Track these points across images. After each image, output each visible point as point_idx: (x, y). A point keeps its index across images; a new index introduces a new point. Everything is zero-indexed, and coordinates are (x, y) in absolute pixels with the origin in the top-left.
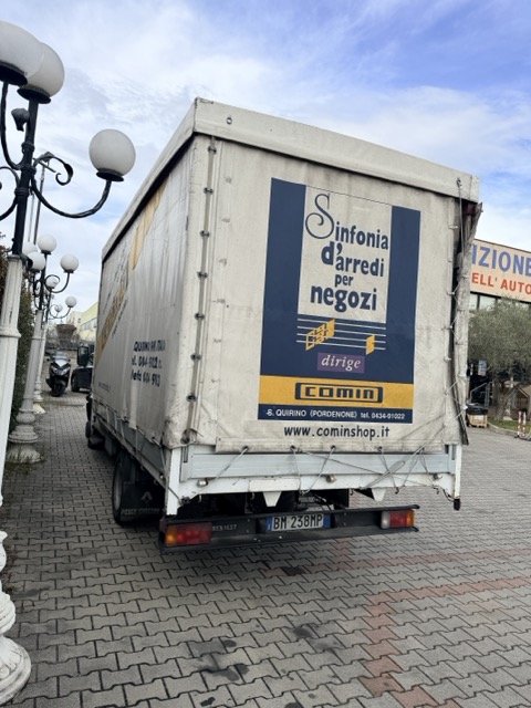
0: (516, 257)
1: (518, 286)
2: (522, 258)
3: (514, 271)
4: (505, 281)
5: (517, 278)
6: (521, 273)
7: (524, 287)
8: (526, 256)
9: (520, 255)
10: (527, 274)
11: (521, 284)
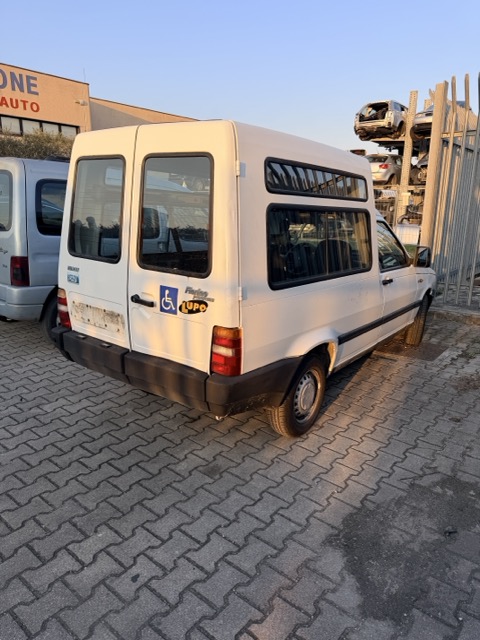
0: (12, 74)
1: (21, 105)
2: (21, 76)
3: (13, 89)
4: (3, 98)
5: (18, 95)
6: (22, 90)
7: (28, 106)
8: (25, 73)
9: (17, 73)
10: (29, 92)
11: (24, 102)
